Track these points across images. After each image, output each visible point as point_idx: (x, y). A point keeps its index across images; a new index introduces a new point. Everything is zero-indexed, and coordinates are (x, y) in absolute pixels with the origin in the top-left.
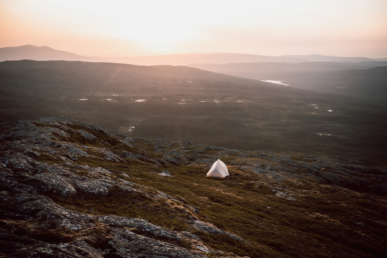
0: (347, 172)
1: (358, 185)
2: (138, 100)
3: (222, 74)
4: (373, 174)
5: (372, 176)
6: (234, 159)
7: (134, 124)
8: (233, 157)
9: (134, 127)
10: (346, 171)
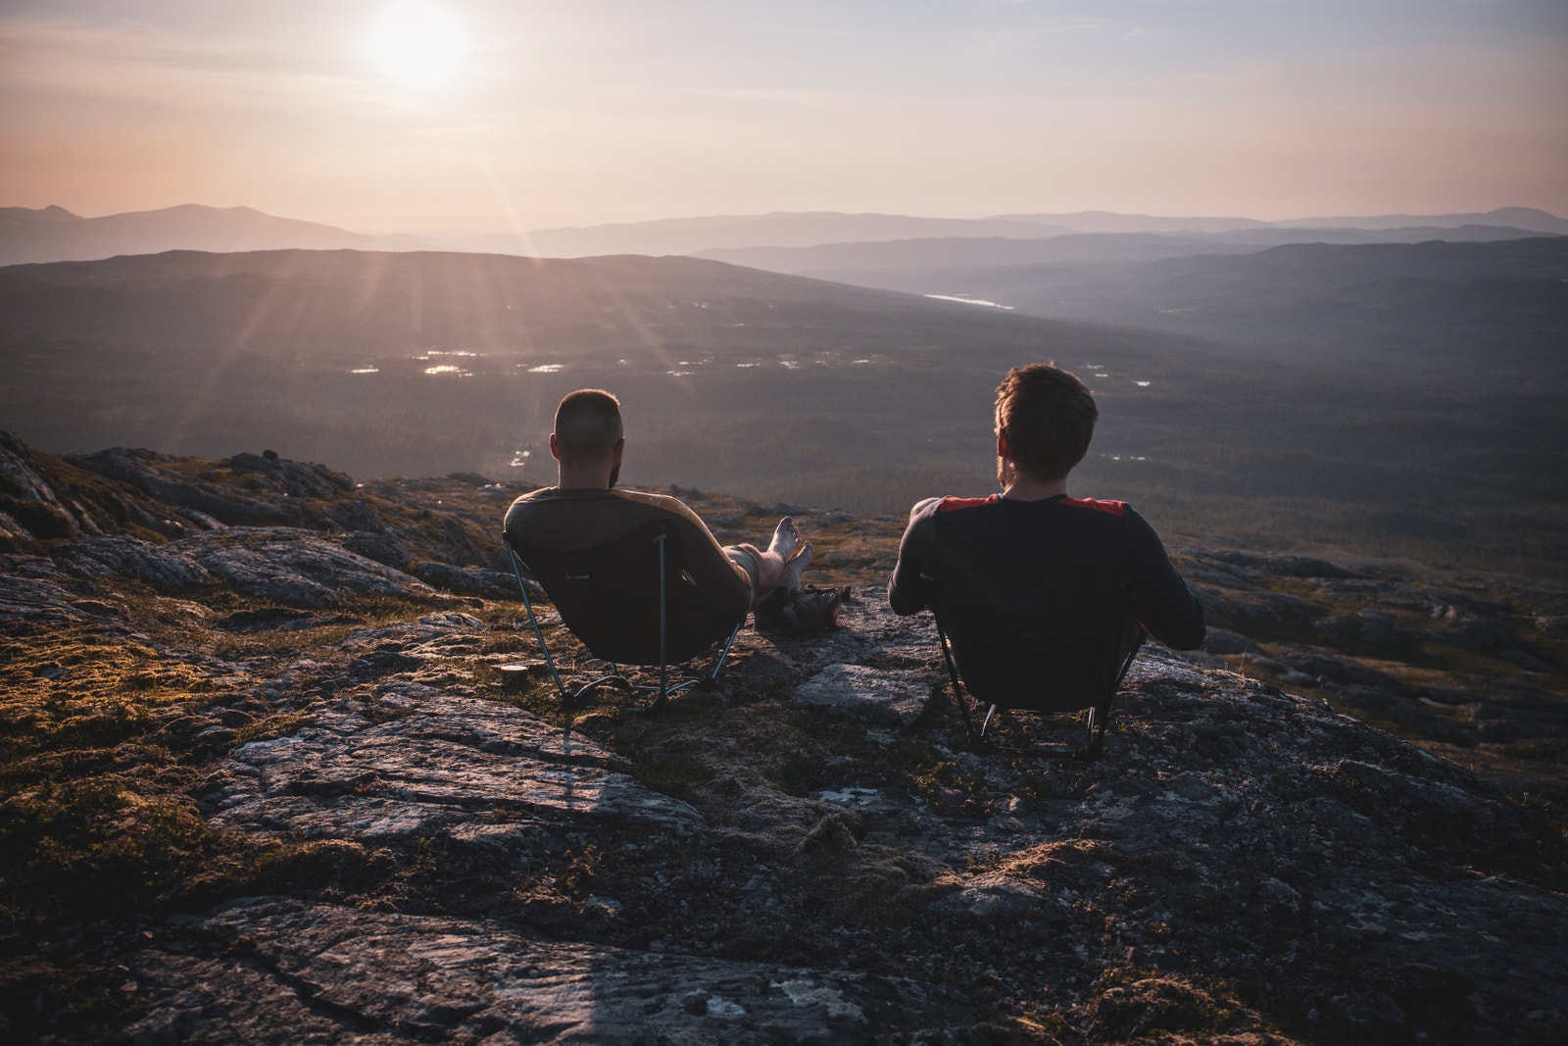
0: (1235, 575)
1: (1280, 619)
2: (538, 366)
3: (804, 279)
4: (1323, 579)
5: (1320, 586)
6: (839, 542)
7: (527, 444)
8: (833, 537)
9: (526, 454)
10: (1228, 571)
